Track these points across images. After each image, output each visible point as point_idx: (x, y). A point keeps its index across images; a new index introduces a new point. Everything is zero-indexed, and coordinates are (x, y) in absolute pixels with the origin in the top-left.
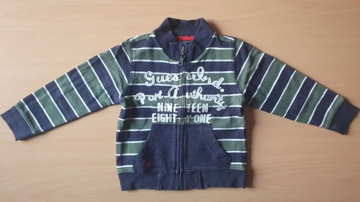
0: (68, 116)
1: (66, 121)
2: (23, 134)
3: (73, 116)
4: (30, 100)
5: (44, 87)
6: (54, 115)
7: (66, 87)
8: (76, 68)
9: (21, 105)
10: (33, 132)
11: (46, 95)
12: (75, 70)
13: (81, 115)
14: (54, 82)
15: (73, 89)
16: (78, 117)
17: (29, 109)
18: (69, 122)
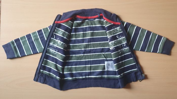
0: (34, 51)
1: (32, 53)
2: (11, 57)
3: (36, 51)
4: (17, 41)
5: (25, 36)
6: (27, 50)
7: (36, 37)
8: (42, 29)
9: (13, 43)
10: (16, 56)
11: (25, 40)
12: (41, 30)
13: (40, 52)
14: (30, 34)
15: (39, 39)
16: (39, 52)
17: (16, 45)
18: (34, 54)
